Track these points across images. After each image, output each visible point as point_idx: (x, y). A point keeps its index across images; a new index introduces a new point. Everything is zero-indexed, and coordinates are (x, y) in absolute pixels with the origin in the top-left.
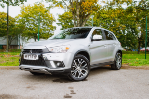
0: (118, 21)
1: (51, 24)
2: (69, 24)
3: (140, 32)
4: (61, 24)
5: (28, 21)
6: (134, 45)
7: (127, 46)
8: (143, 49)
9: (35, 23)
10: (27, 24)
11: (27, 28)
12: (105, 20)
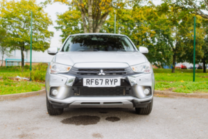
1: (46, 28)
2: (73, 28)
3: (175, 40)
4: (61, 27)
5: (11, 23)
6: (168, 59)
7: (158, 60)
9: (22, 27)
10: (9, 27)
11: (9, 33)
12: (126, 23)
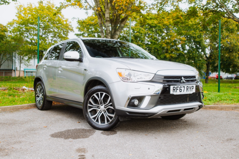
0: (173, 30)
1: (67, 35)
3: (209, 48)
4: (83, 35)
6: (200, 68)
8: (214, 75)
9: (41, 34)
10: (26, 35)
11: (27, 41)
12: (154, 29)
